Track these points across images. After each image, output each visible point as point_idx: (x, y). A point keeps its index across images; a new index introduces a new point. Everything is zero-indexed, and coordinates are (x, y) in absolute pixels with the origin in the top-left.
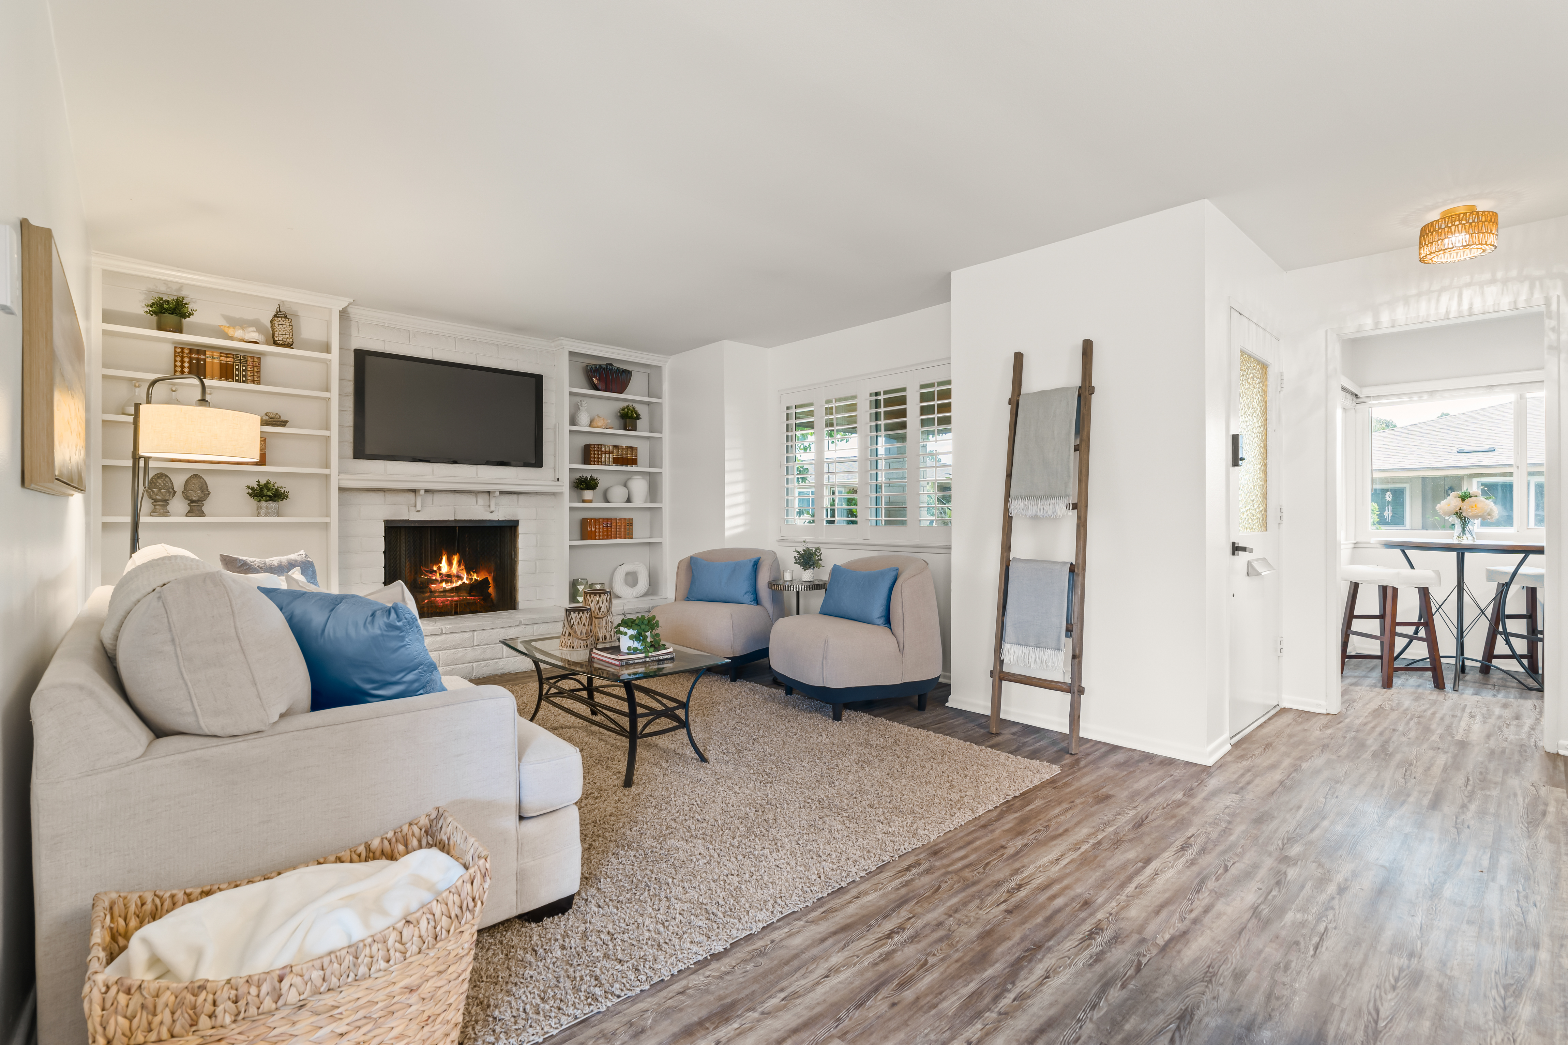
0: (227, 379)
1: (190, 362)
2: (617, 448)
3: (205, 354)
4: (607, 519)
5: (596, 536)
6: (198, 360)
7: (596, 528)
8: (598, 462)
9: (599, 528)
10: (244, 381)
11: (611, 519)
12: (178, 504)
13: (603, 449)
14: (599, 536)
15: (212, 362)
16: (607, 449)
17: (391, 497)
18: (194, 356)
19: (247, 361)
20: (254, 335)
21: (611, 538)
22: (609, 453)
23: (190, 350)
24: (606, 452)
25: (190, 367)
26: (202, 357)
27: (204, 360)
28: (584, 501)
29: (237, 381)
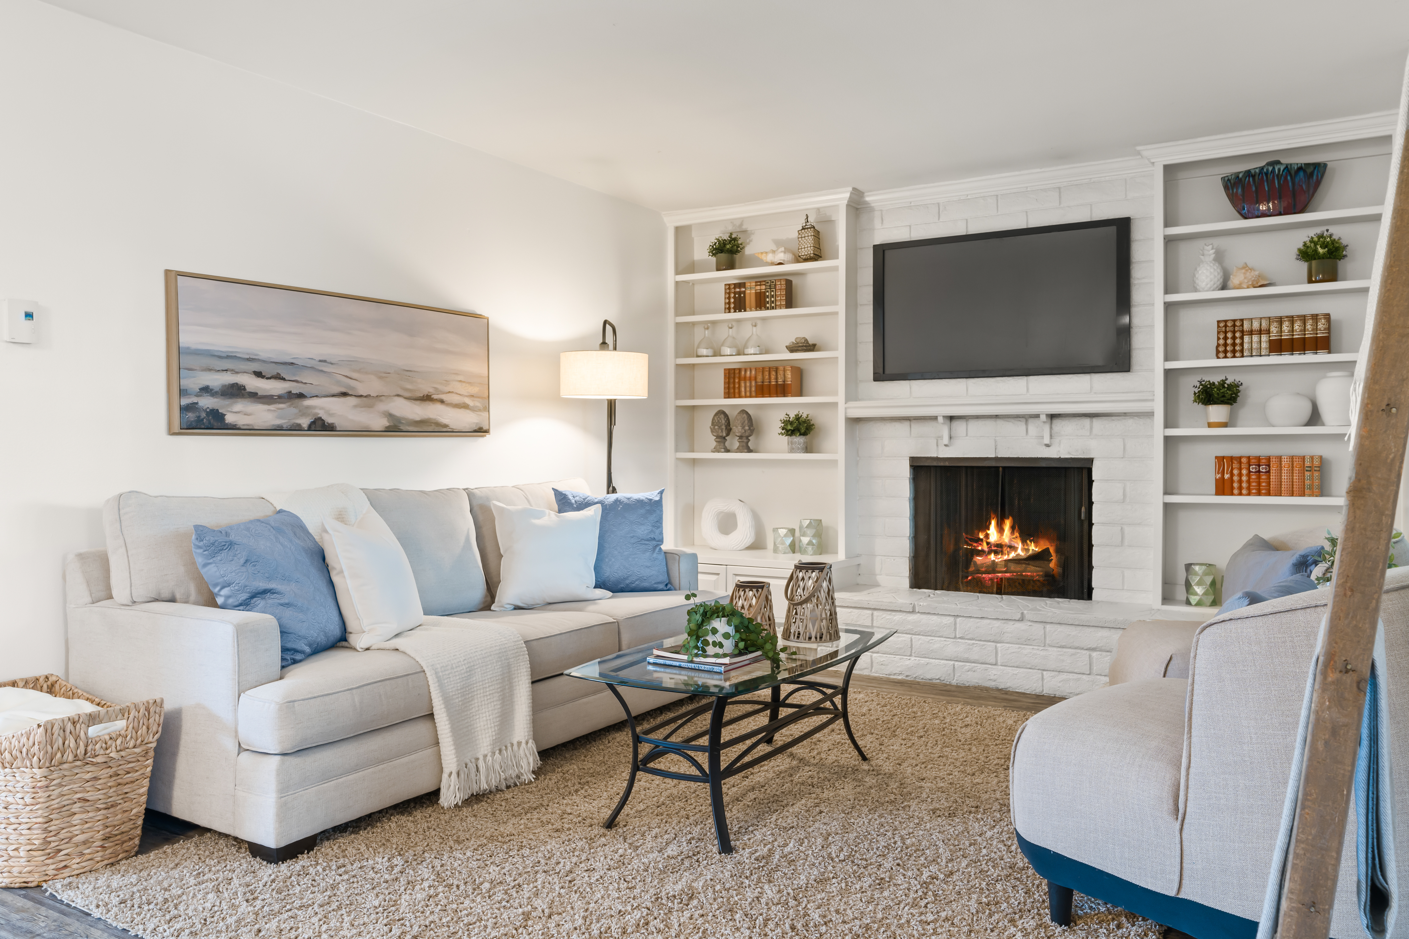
0: (761, 309)
1: (734, 297)
2: (1280, 320)
3: (745, 287)
4: (1258, 458)
5: (1232, 488)
6: (740, 293)
7: (1232, 475)
8: (1234, 351)
9: (1240, 475)
10: (773, 308)
11: (1269, 459)
12: (734, 442)
13: (1246, 326)
14: (1240, 488)
15: (750, 292)
16: (1256, 325)
17: (918, 428)
18: (738, 290)
19: (775, 285)
20: (781, 256)
21: (1268, 494)
22: (1260, 332)
23: (734, 284)
24: (1251, 333)
25: (734, 303)
26: (743, 289)
27: (744, 293)
28: (1210, 425)
29: (768, 309)
